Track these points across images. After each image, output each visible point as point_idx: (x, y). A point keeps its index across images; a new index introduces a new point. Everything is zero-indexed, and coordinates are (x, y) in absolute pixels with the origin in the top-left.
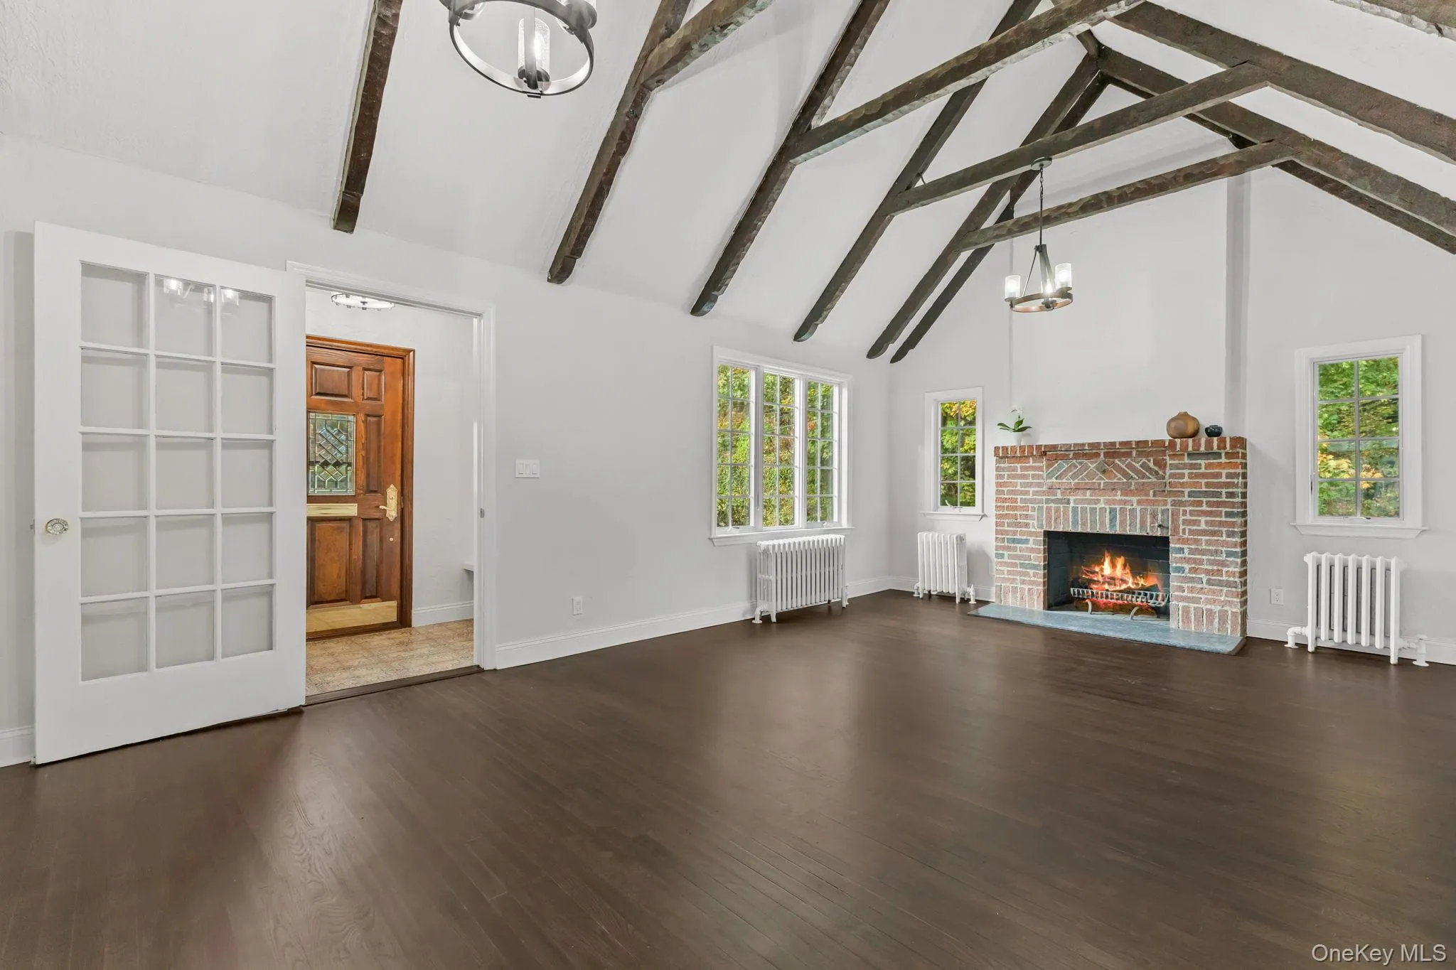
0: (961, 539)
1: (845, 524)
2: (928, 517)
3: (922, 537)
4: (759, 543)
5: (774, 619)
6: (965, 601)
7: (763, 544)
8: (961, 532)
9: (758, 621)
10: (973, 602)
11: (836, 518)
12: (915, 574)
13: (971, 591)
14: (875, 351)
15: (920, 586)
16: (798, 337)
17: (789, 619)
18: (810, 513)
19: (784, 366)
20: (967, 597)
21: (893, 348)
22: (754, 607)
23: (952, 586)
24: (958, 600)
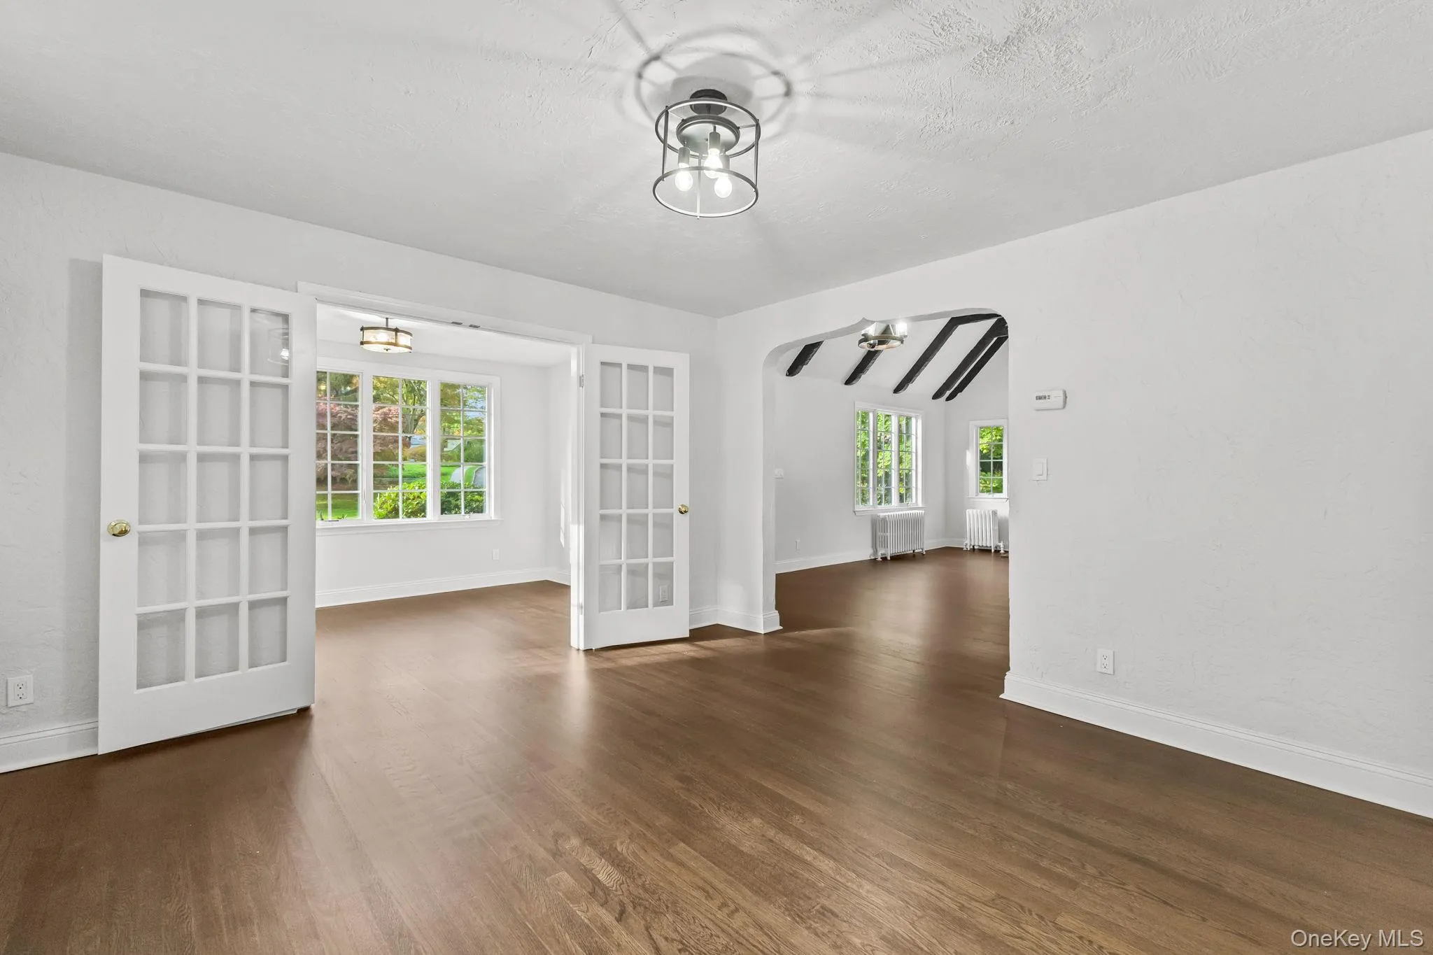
0: (995, 513)
1: (920, 505)
2: (972, 500)
3: (969, 512)
4: (879, 514)
5: (889, 558)
6: (997, 552)
7: (882, 515)
8: (994, 509)
9: (879, 559)
10: (1002, 552)
11: (914, 501)
12: (963, 535)
13: (1001, 545)
14: (937, 396)
15: (967, 544)
16: (897, 390)
17: (898, 559)
18: (901, 498)
19: (887, 409)
20: (998, 549)
21: (948, 393)
22: (876, 552)
23: (991, 543)
24: (993, 551)
